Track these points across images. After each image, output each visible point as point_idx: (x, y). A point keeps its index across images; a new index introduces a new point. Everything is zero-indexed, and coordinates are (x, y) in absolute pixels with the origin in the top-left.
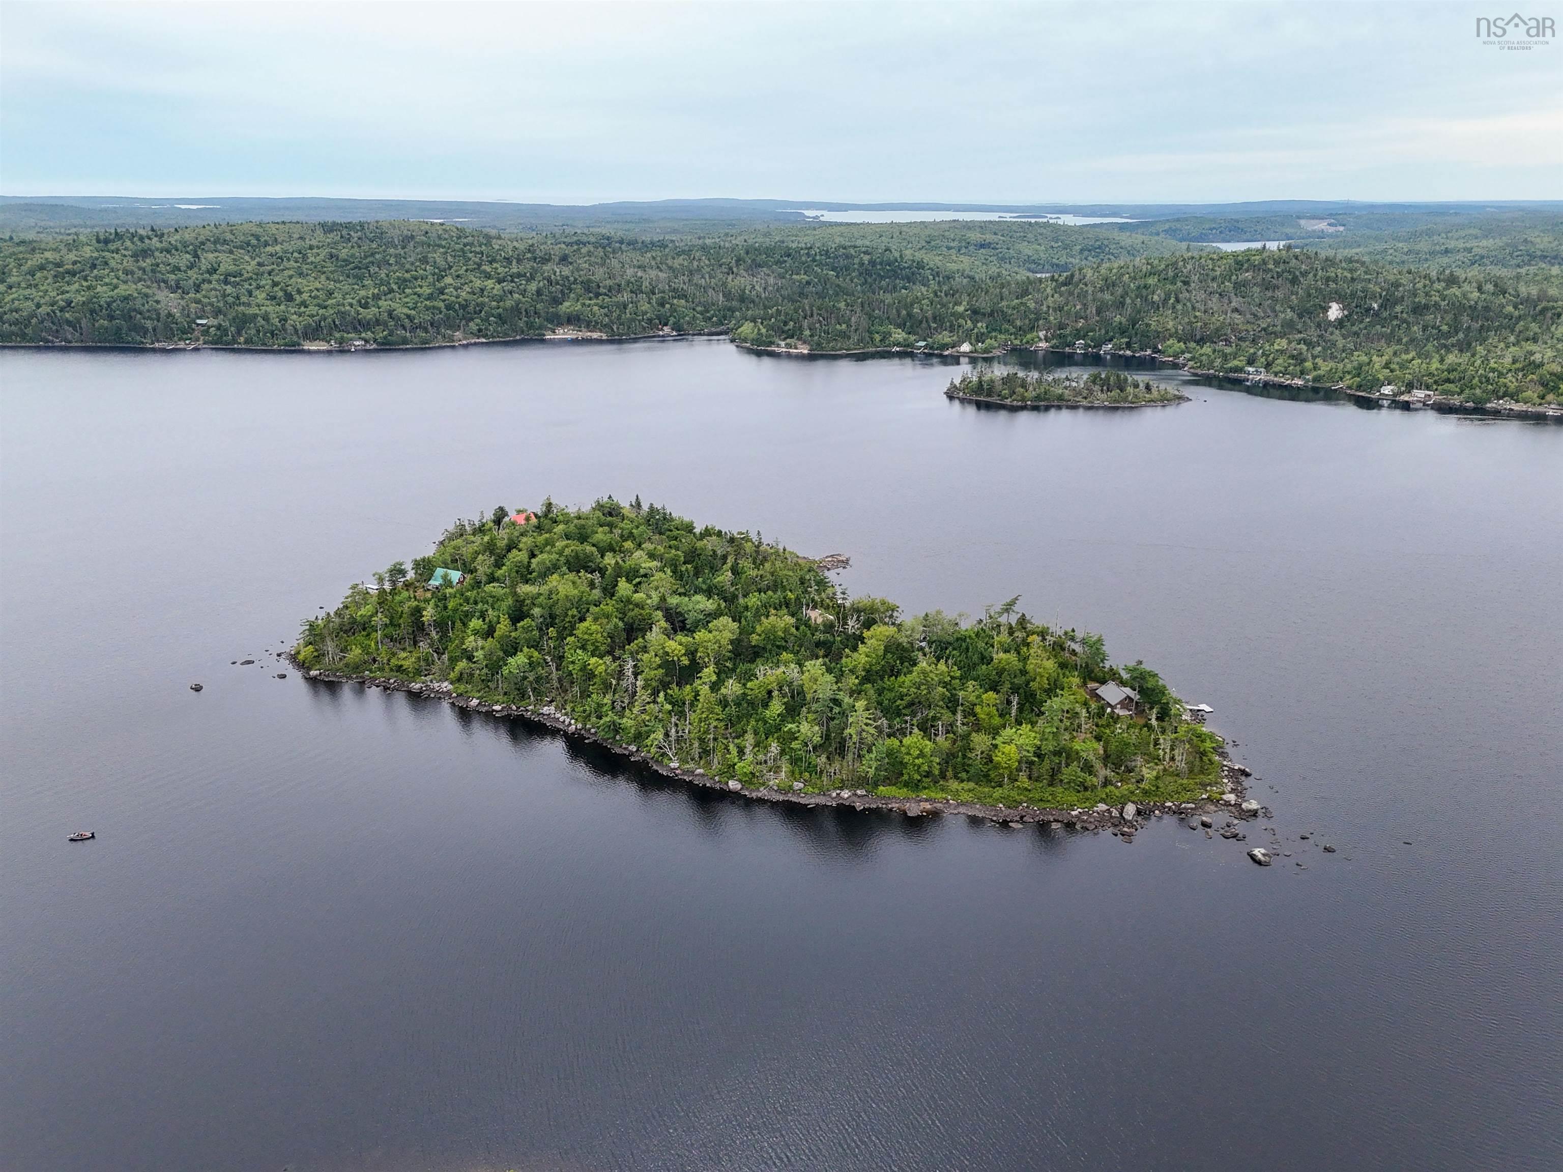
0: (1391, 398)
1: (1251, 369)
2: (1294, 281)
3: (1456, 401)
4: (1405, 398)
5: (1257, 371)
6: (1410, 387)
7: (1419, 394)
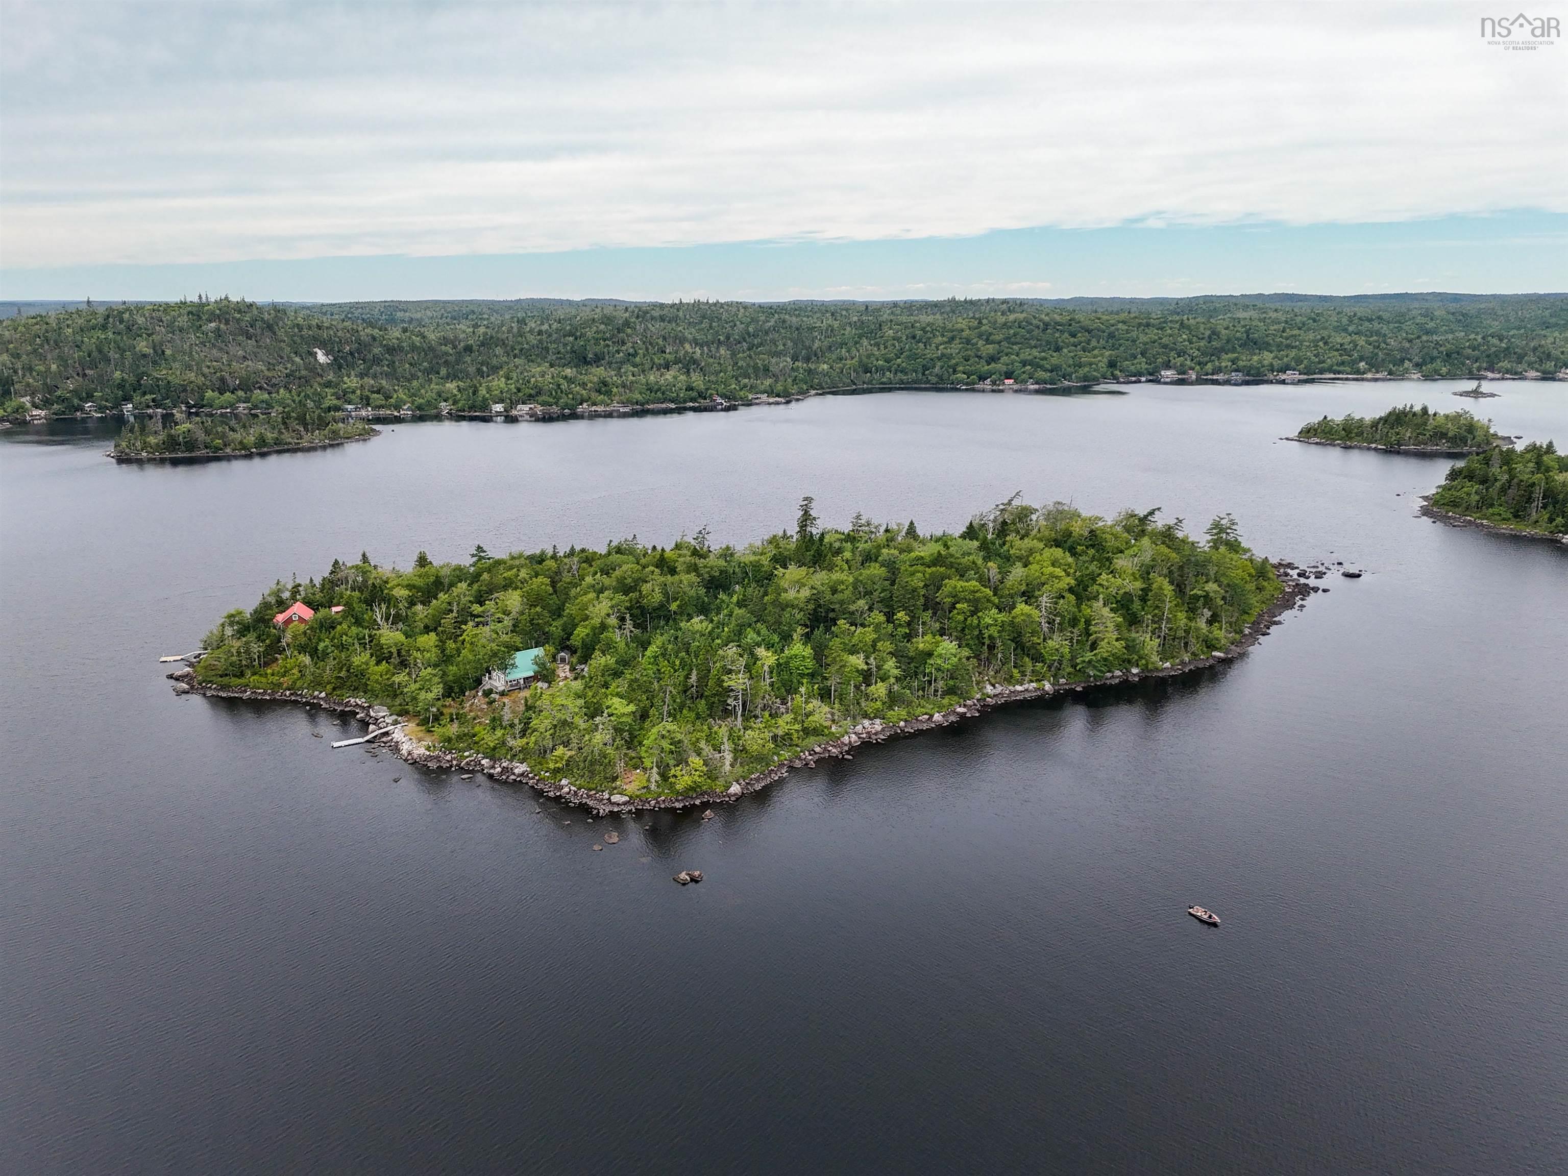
0: (505, 414)
1: (350, 407)
2: (270, 327)
3: (555, 409)
4: (514, 413)
5: (356, 409)
6: (513, 404)
7: (525, 408)
